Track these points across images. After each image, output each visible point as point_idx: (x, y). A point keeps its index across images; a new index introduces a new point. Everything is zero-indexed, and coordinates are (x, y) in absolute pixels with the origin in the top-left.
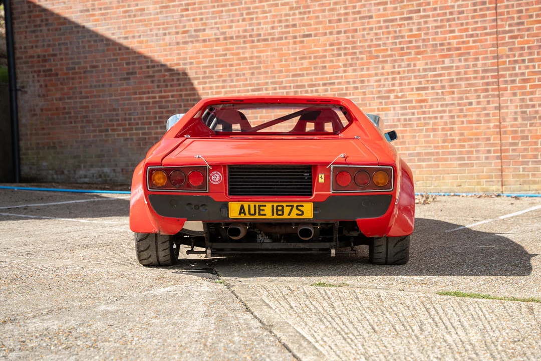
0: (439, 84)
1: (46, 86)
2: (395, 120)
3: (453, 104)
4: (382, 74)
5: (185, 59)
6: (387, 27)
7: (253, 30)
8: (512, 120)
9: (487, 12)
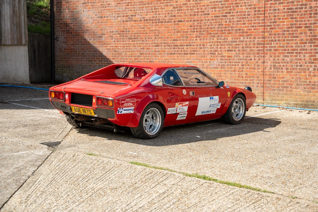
0: (238, 49)
1: (67, 38)
2: (217, 65)
3: (243, 59)
4: (213, 42)
5: (126, 29)
6: (216, 20)
7: (156, 17)
8: (269, 69)
9: (261, 16)
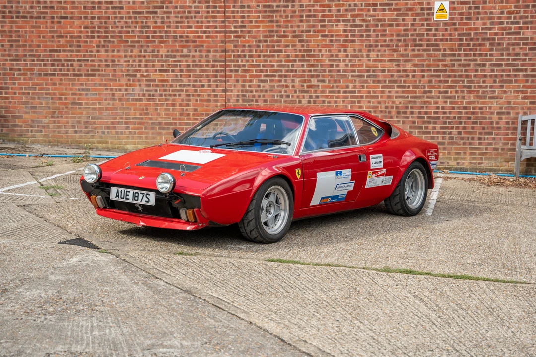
0: (178, 68)
2: (141, 95)
4: (131, 56)
6: (136, 18)
8: (235, 101)
9: (218, 15)
